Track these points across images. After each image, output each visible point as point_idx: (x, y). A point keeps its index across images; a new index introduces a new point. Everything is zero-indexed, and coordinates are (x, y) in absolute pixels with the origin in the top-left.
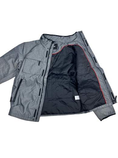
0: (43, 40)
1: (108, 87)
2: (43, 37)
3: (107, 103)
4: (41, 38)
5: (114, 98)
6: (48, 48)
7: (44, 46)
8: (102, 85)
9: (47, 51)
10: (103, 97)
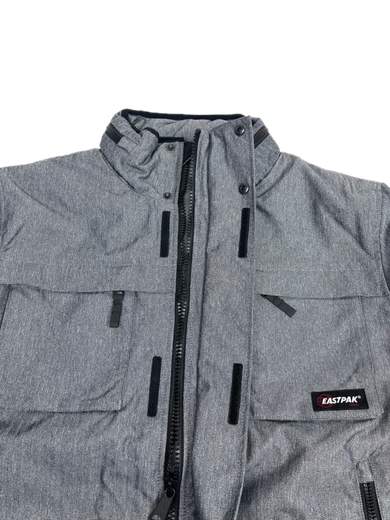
0: (123, 142)
2: (124, 127)
4: (113, 134)
6: (167, 197)
7: (138, 184)
9: (166, 216)
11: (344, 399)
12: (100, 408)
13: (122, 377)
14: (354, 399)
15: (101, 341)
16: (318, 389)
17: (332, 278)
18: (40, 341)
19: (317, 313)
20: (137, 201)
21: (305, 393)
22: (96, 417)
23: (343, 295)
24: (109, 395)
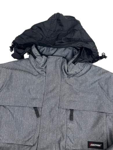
7: (41, 72)
11: (97, 145)
12: (27, 145)
13: (34, 135)
14: (100, 145)
15: (27, 123)
16: (90, 141)
17: (98, 105)
18: (9, 121)
19: (92, 116)
20: (40, 77)
21: (86, 141)
22: (26, 147)
23: (101, 111)
24: (30, 140)
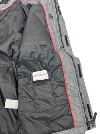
1: (81, 91)
3: (75, 126)
5: (91, 118)
8: (71, 87)
10: (69, 113)
